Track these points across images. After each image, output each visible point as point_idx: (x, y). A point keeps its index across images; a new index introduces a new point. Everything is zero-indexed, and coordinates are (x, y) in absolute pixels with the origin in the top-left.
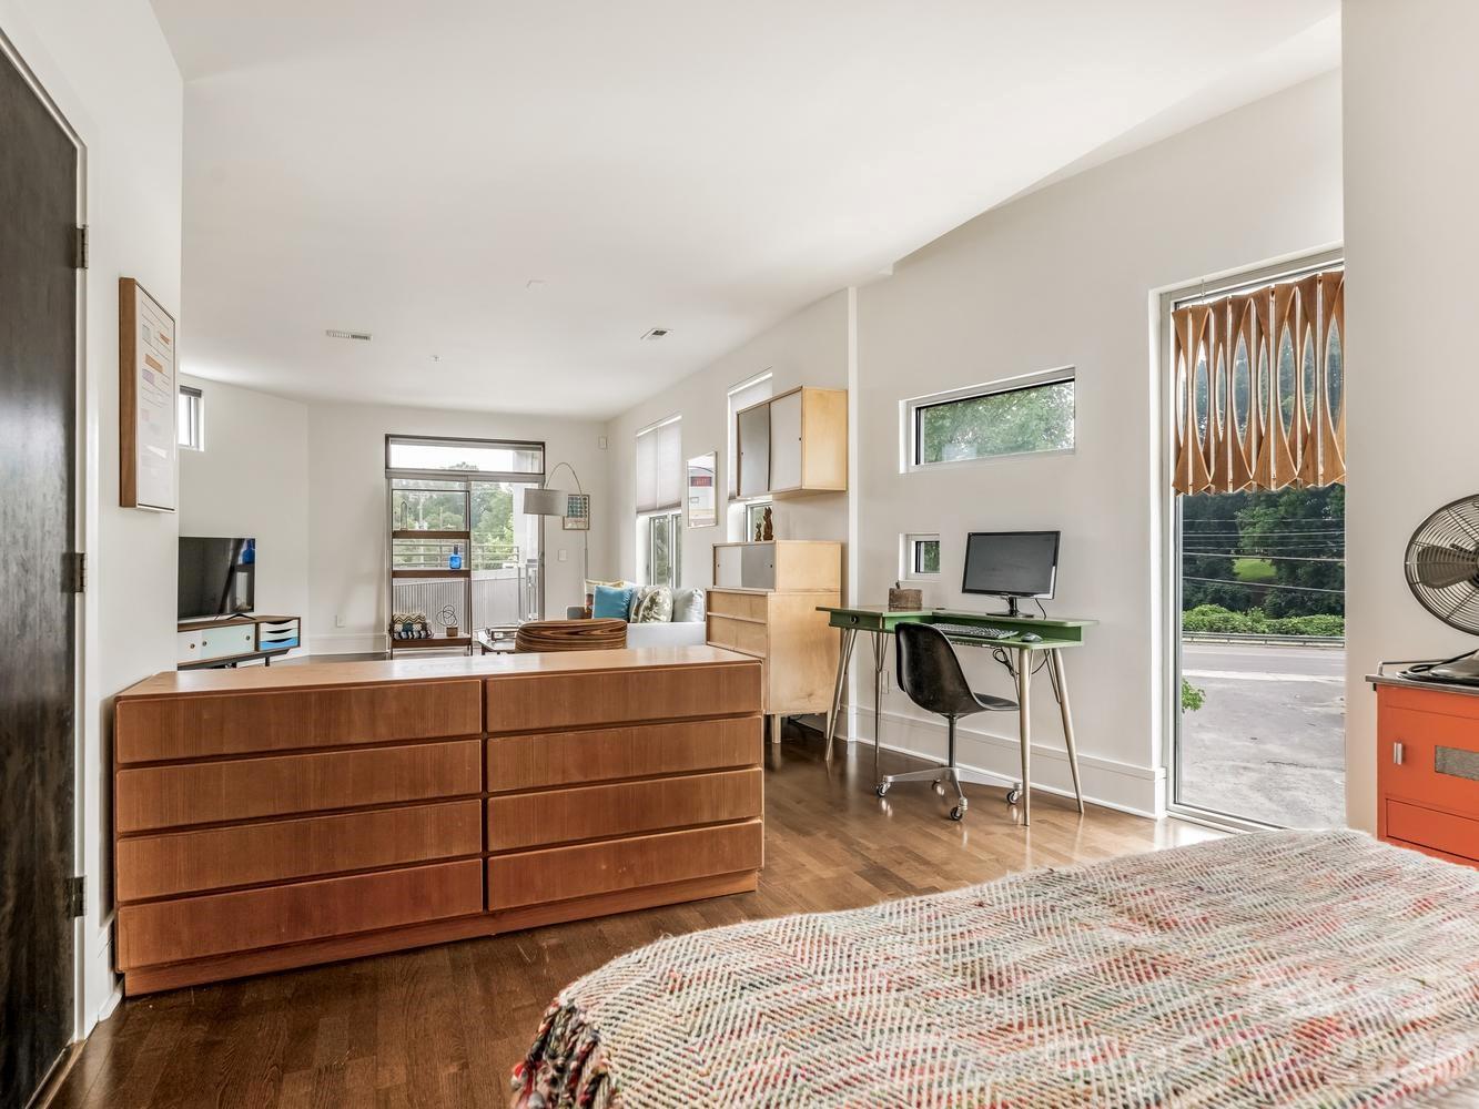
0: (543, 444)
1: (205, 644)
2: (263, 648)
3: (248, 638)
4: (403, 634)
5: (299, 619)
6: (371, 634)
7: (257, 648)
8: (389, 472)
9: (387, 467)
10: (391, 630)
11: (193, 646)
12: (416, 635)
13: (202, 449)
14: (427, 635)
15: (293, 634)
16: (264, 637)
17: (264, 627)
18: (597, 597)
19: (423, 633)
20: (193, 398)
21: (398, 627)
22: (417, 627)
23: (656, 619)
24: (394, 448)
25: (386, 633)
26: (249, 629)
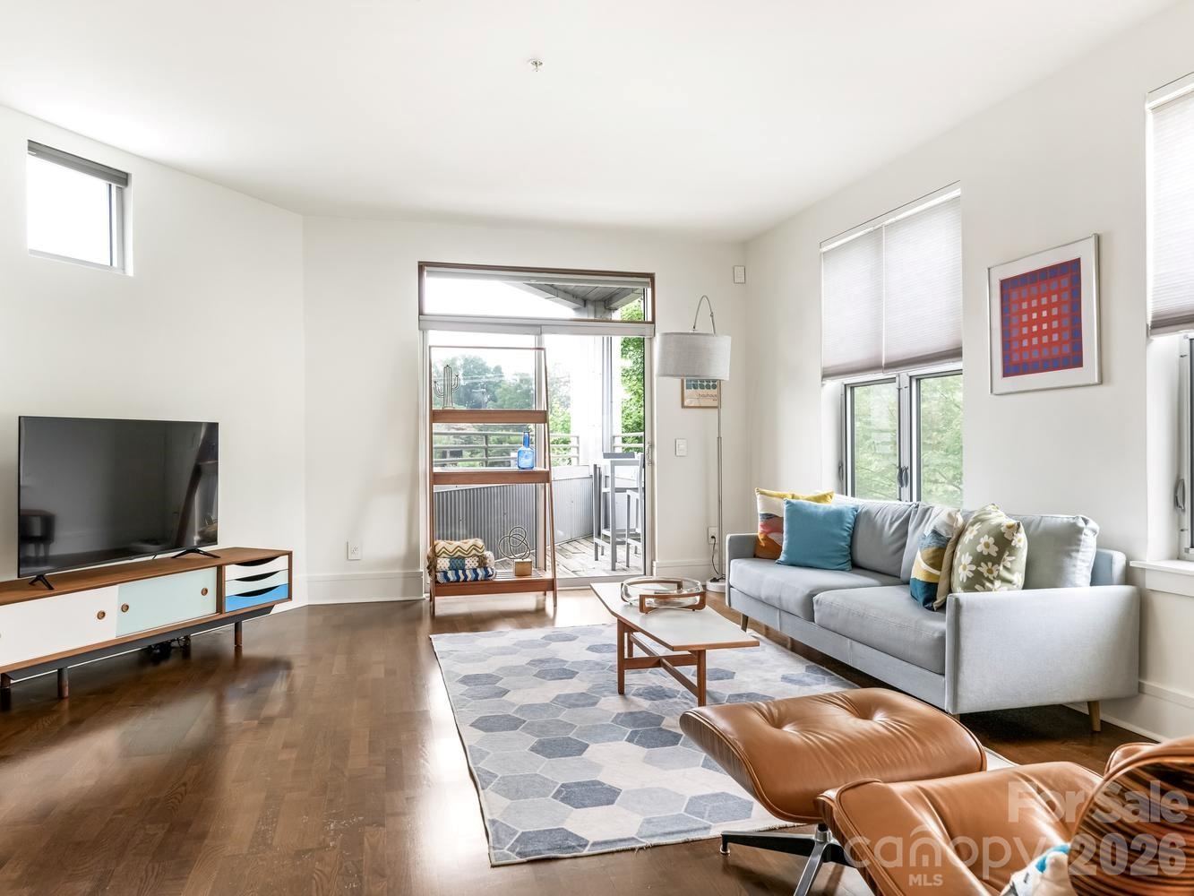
0: (651, 276)
1: (125, 608)
2: (229, 608)
3: (205, 592)
4: (451, 575)
5: (290, 554)
6: (399, 571)
7: (220, 608)
8: (424, 320)
9: (421, 313)
10: (432, 567)
11: (102, 615)
12: (470, 575)
13: (130, 271)
14: (487, 575)
15: (280, 579)
16: (232, 588)
17: (232, 572)
18: (789, 519)
19: (481, 572)
20: (114, 186)
21: (443, 563)
22: (471, 563)
23: (1005, 581)
24: (431, 282)
25: (423, 568)
26: (207, 577)
